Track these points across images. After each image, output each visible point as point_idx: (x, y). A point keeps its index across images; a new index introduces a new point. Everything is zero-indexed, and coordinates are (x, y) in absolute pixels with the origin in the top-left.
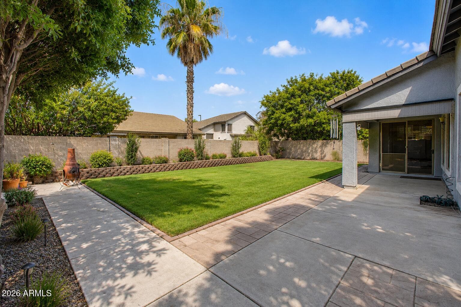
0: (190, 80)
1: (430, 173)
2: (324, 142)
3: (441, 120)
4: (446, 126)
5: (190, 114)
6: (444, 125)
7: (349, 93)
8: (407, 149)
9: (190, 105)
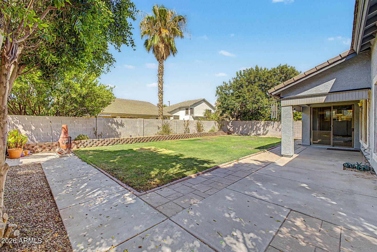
0: (161, 73)
1: (351, 146)
2: (266, 123)
3: (360, 105)
4: (363, 110)
5: (161, 100)
6: (362, 109)
7: (286, 83)
8: (332, 128)
9: (161, 93)
